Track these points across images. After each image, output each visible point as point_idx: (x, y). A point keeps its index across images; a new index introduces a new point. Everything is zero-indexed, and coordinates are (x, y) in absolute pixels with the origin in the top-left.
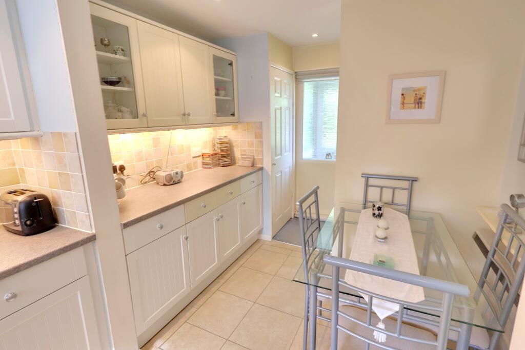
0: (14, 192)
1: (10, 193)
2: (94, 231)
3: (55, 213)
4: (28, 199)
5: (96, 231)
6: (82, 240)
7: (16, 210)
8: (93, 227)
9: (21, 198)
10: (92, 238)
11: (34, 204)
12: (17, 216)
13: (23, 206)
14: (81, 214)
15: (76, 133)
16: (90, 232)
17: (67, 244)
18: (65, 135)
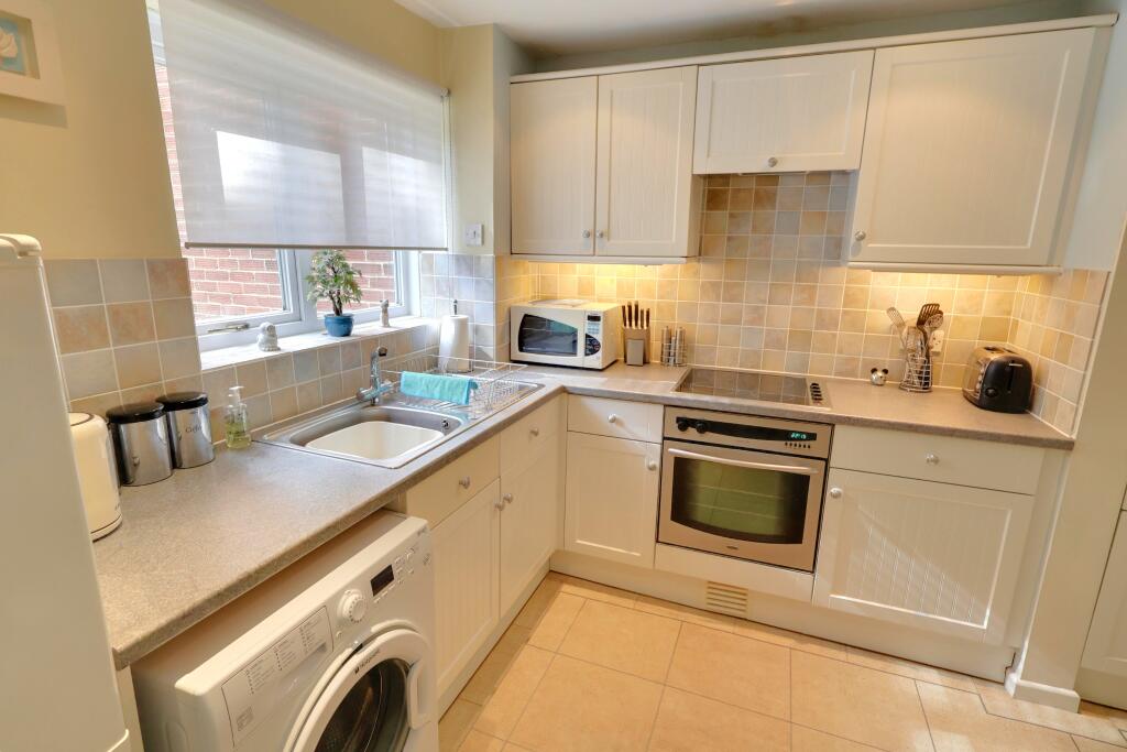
0: (993, 350)
1: (988, 349)
2: (1074, 437)
3: (1034, 394)
4: (1004, 360)
5: (1077, 437)
6: (1047, 440)
7: (983, 370)
8: (1076, 430)
9: (994, 357)
10: (1068, 446)
11: (1008, 369)
12: (980, 378)
13: (993, 368)
14: (1066, 403)
15: (1109, 273)
16: (1068, 436)
17: (1022, 434)
18: (1093, 274)
